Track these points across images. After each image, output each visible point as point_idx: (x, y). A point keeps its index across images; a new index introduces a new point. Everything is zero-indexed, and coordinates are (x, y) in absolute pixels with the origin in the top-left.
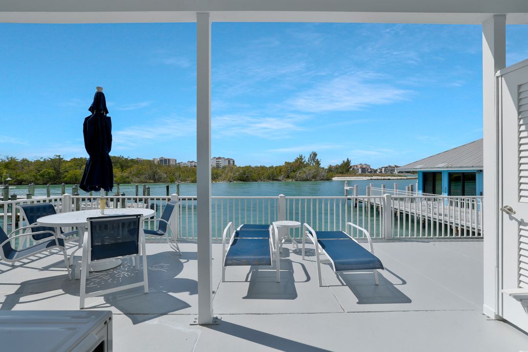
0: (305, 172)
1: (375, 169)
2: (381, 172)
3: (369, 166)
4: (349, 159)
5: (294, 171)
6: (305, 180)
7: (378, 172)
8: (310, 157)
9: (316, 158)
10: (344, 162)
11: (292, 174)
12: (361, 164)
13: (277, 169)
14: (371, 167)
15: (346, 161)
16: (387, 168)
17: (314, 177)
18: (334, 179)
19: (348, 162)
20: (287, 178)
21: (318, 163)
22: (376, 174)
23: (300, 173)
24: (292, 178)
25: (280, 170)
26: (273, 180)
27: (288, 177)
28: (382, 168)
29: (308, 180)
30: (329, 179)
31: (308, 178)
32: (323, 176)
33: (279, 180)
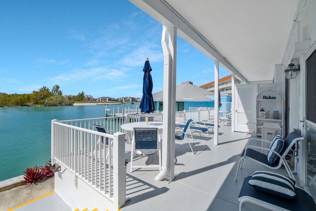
0: (52, 100)
1: (96, 98)
2: (99, 100)
3: (92, 96)
4: (83, 92)
5: (42, 99)
6: (53, 106)
7: (97, 101)
8: (54, 89)
9: (59, 90)
10: (80, 93)
11: (42, 101)
12: (87, 95)
13: (25, 97)
14: (93, 97)
15: (81, 93)
16: (102, 98)
17: (61, 103)
18: (75, 104)
19: (83, 94)
20: (35, 104)
21: (60, 93)
22: (96, 102)
23: (48, 100)
24: (41, 104)
25: (29, 98)
26: (21, 105)
27: (37, 103)
28: (100, 98)
29: (55, 105)
30: (71, 105)
31: (56, 104)
32: (67, 103)
33: (28, 106)
